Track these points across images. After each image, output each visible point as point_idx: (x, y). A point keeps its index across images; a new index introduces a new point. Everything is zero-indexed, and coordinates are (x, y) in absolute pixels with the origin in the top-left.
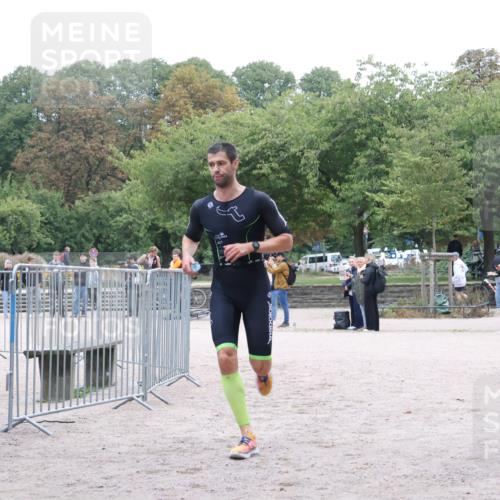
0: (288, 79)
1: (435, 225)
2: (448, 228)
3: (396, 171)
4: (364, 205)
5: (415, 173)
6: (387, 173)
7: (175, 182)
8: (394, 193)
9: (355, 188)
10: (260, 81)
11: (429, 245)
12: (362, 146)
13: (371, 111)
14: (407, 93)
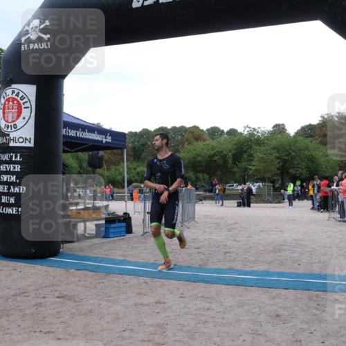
0: (223, 131)
1: (267, 175)
2: (269, 176)
3: (256, 159)
4: (246, 169)
5: (261, 160)
6: (253, 160)
7: (189, 162)
8: (254, 166)
9: (243, 164)
10: (214, 132)
11: (265, 182)
12: (245, 152)
13: (248, 141)
14: (259, 136)
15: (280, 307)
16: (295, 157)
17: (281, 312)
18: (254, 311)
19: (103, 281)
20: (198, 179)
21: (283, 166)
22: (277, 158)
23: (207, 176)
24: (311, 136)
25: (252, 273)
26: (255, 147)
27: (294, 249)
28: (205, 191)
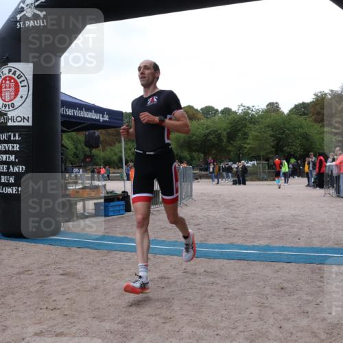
0: (217, 110)
2: (264, 154)
3: (251, 137)
4: (240, 148)
5: (256, 138)
6: (247, 138)
7: (185, 141)
8: (250, 144)
9: (238, 143)
10: (209, 111)
11: (260, 160)
12: (240, 130)
13: (243, 120)
14: (253, 114)
15: (284, 280)
16: (289, 135)
17: (285, 285)
18: (258, 284)
19: (105, 258)
20: (192, 158)
21: (277, 144)
22: (272, 136)
23: (202, 155)
24: (305, 114)
25: (253, 248)
26: (250, 126)
27: (293, 224)
28: (201, 170)
